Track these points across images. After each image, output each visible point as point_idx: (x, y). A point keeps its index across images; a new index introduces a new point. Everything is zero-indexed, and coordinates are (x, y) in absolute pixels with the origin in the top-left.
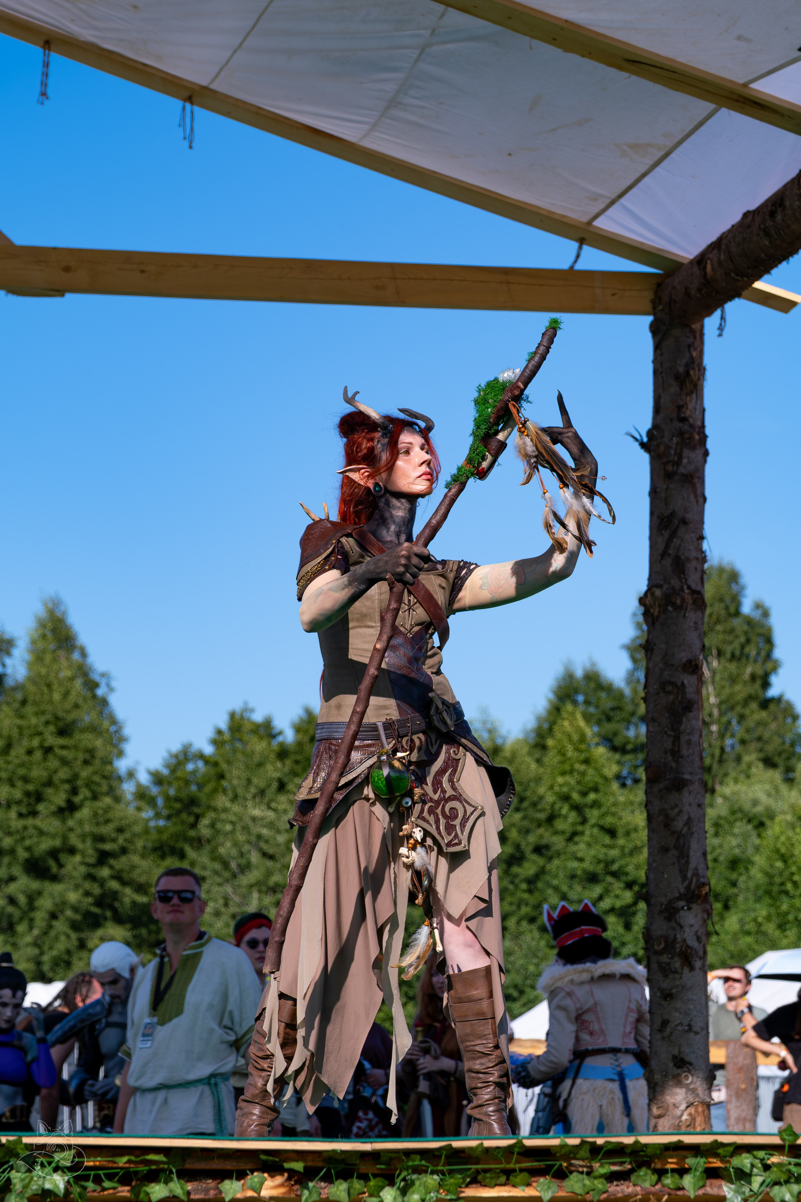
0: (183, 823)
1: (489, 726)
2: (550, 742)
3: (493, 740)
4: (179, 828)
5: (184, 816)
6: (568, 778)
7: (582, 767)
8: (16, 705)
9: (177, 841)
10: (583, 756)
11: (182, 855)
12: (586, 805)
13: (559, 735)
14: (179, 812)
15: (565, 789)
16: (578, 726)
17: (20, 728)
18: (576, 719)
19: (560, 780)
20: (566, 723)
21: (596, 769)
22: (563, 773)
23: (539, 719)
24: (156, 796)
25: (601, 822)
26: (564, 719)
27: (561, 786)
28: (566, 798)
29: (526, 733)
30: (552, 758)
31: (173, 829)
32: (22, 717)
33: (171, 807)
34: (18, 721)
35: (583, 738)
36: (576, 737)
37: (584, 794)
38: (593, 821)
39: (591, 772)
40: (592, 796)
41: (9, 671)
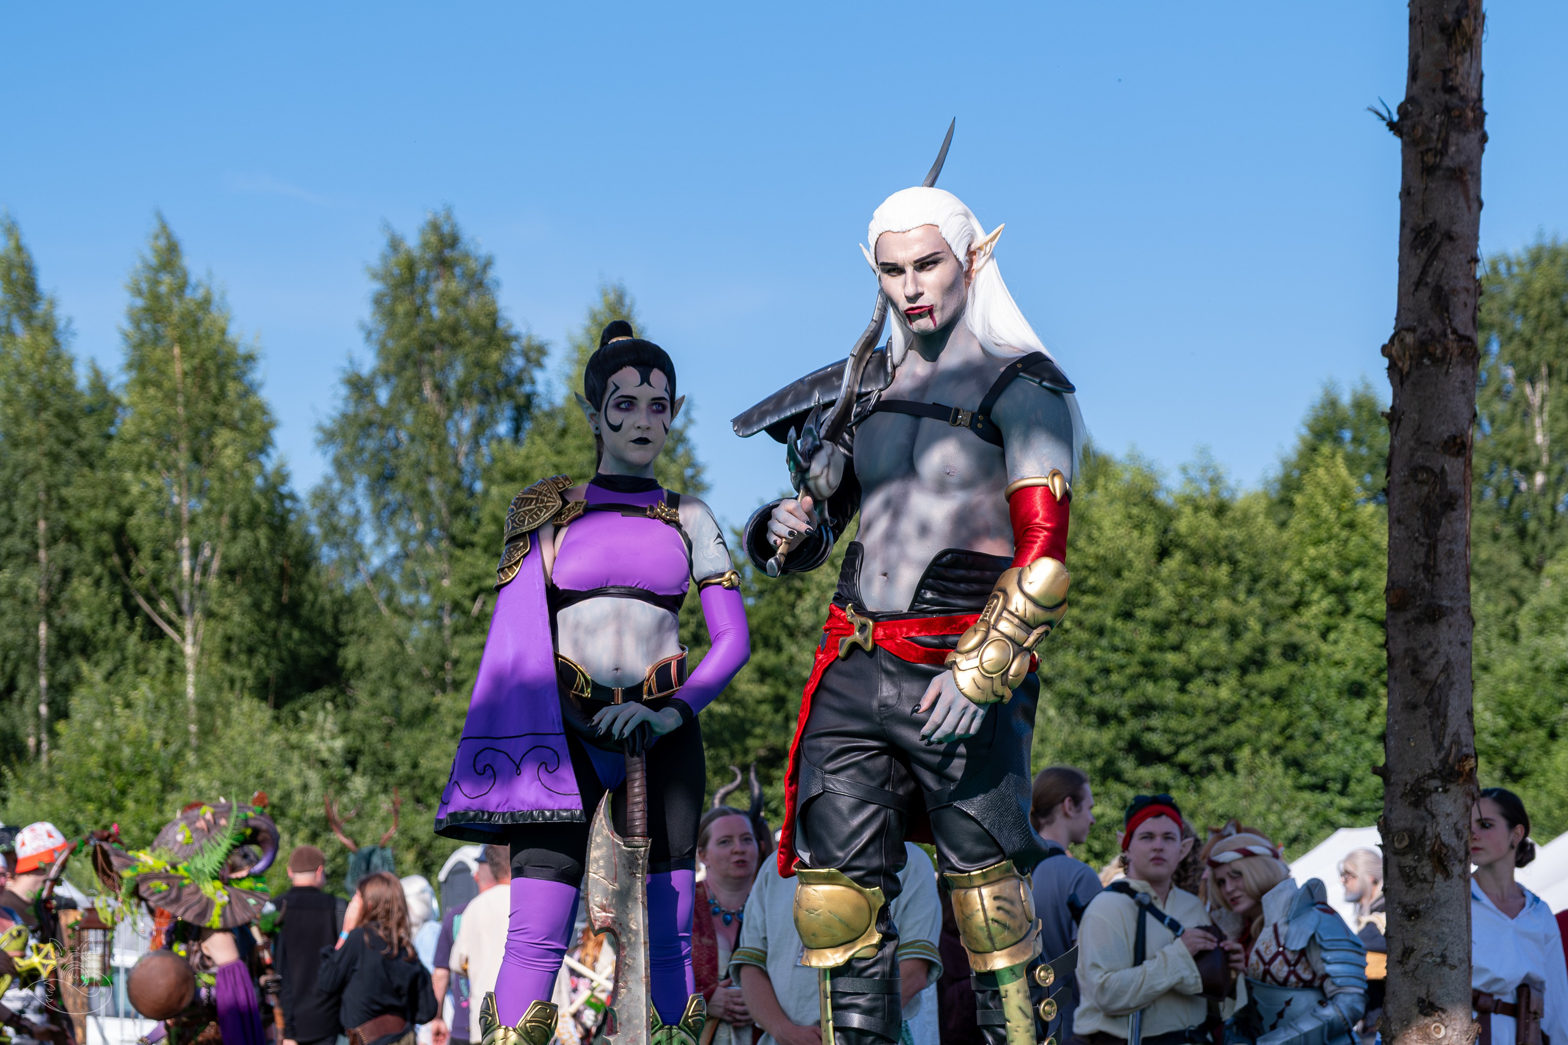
0: (780, 602)
1: (1210, 474)
2: (1299, 499)
3: (1216, 494)
4: (774, 608)
5: (782, 592)
6: (1323, 549)
7: (1344, 534)
8: (552, 436)
9: (773, 627)
10: (1345, 518)
11: (779, 649)
12: (1347, 589)
13: (1309, 489)
14: (774, 589)
15: (1319, 565)
16: (1338, 475)
17: (556, 467)
18: (1336, 466)
19: (1312, 551)
20: (1321, 472)
21: (1365, 537)
22: (1317, 543)
23: (1285, 463)
24: (744, 565)
25: (1369, 612)
26: (1318, 466)
27: (1313, 560)
28: (1320, 577)
29: (1267, 483)
30: (1300, 522)
31: (765, 612)
32: (559, 453)
33: (763, 581)
34: (555, 459)
35: (1345, 494)
36: (1335, 491)
37: (1347, 572)
38: (1358, 610)
39: (1355, 539)
40: (1357, 575)
41: (540, 388)
